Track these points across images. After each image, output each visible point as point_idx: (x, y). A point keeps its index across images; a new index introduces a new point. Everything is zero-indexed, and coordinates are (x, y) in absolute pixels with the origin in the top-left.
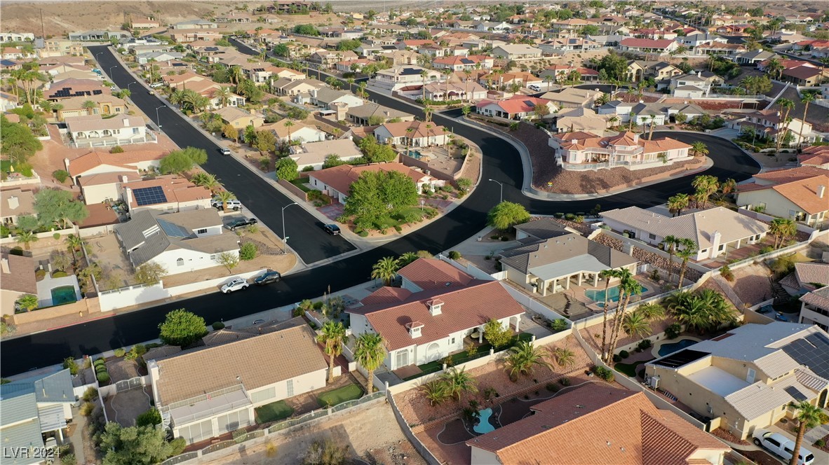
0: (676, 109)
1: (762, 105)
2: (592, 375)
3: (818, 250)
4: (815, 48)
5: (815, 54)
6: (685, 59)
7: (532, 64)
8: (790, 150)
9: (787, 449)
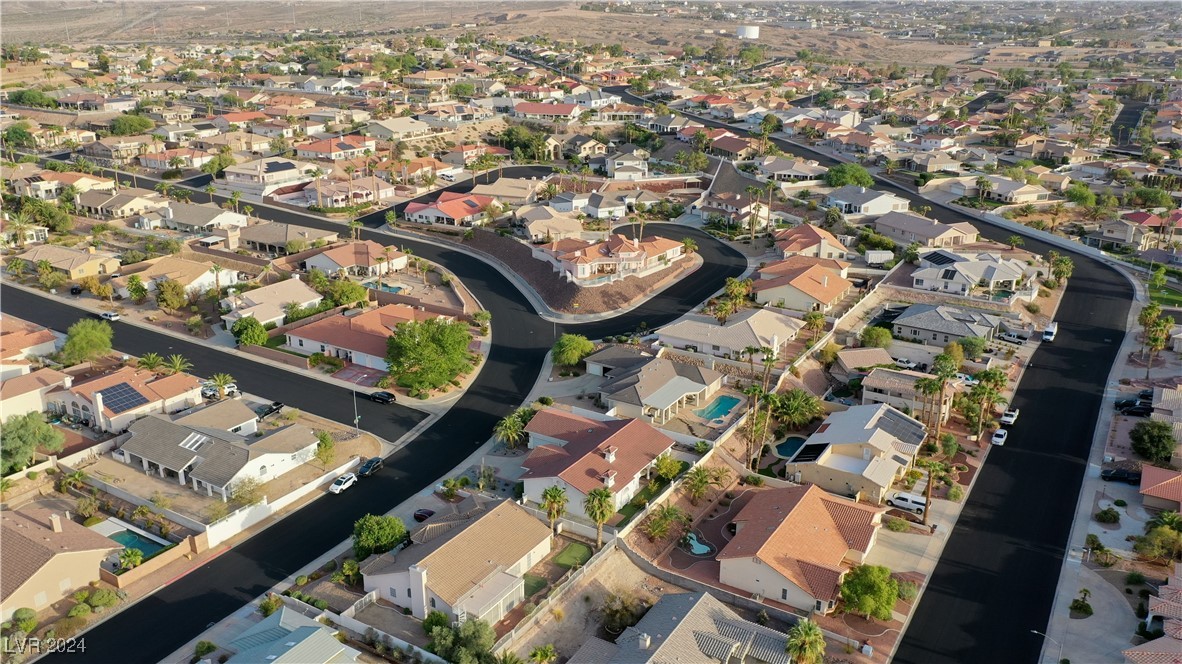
0: (632, 197)
1: (705, 184)
2: (745, 485)
3: (842, 337)
4: (712, 106)
5: (715, 113)
6: (597, 128)
7: (425, 144)
8: (759, 235)
9: (913, 502)
